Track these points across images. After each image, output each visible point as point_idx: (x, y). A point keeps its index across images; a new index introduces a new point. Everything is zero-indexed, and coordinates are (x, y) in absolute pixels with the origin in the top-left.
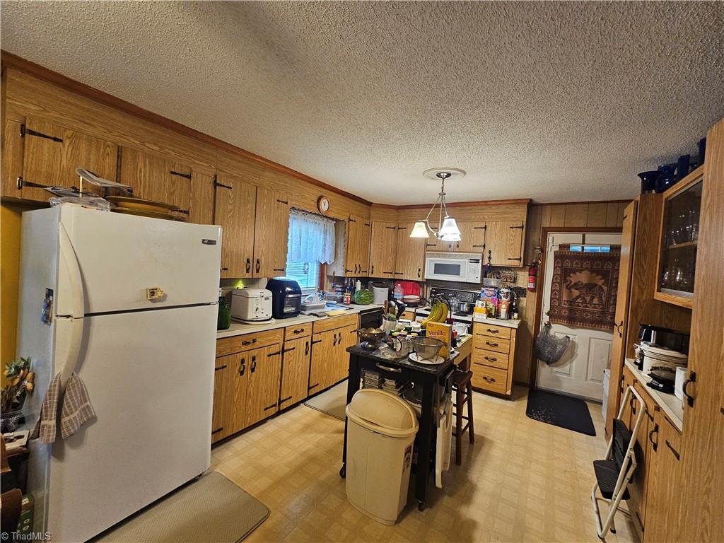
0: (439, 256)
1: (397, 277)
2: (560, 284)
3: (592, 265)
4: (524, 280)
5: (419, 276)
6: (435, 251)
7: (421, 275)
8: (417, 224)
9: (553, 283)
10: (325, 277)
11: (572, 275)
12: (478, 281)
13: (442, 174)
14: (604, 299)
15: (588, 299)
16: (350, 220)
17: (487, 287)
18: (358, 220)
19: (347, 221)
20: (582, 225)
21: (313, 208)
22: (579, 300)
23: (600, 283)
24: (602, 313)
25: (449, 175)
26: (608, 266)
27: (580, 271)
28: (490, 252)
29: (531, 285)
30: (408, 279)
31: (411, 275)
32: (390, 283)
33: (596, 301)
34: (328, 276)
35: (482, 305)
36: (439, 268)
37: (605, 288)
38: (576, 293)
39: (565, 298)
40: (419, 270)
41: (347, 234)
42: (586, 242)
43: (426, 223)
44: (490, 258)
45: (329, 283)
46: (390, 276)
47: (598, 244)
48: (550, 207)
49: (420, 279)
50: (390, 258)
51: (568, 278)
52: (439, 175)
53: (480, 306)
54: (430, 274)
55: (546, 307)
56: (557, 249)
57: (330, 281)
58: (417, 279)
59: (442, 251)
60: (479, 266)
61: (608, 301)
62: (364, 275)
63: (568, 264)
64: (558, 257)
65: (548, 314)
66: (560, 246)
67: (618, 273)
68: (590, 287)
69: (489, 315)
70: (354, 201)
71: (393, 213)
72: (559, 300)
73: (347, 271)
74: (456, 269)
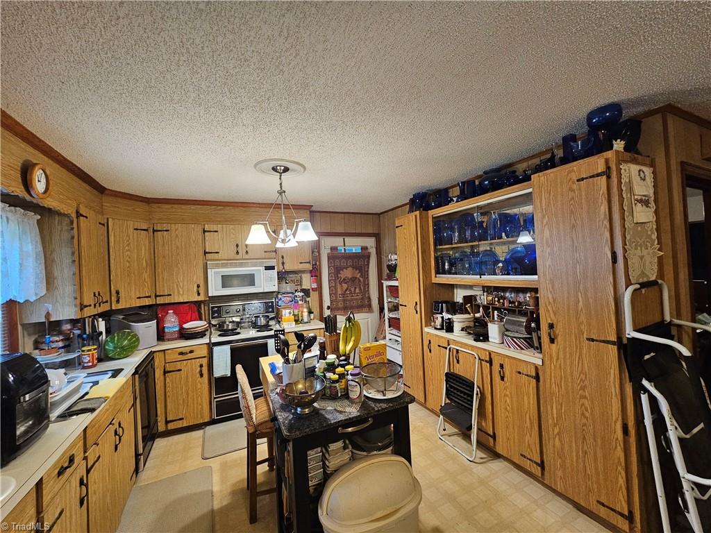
0: (224, 266)
1: (160, 301)
2: (335, 280)
3: (353, 263)
4: (307, 282)
5: (199, 294)
6: (218, 260)
7: (202, 292)
8: (254, 227)
9: (329, 281)
10: (20, 328)
11: (341, 272)
12: (275, 289)
13: (278, 168)
14: (362, 288)
15: (353, 290)
16: (79, 215)
17: (284, 294)
18: (91, 214)
19: (74, 215)
20: (342, 231)
21: (13, 184)
22: (348, 292)
23: (358, 276)
24: (362, 299)
25: (286, 170)
26: (361, 262)
27: (346, 268)
28: (283, 257)
29: (315, 286)
30: (182, 301)
31: (187, 294)
32: (153, 312)
33: (357, 291)
34: (24, 325)
35: (290, 313)
36: (226, 281)
37: (361, 279)
38: (345, 286)
39: (339, 292)
40: (198, 286)
41: (76, 240)
42: (346, 245)
43: (265, 225)
44: (283, 263)
45: (26, 339)
46: (147, 302)
47: (354, 245)
48: (318, 214)
49: (201, 298)
50: (146, 275)
51: (339, 275)
52: (274, 169)
53: (287, 315)
54: (215, 289)
55: (327, 302)
56: (329, 251)
57: (29, 335)
58: (196, 298)
59: (231, 260)
60: (274, 273)
61: (364, 289)
62: (105, 307)
63: (337, 263)
64: (331, 258)
65: (328, 308)
66: (331, 249)
67: (368, 268)
68: (353, 279)
69: (296, 321)
70: (80, 182)
71: (141, 208)
72: (336, 294)
73: (82, 307)
74: (250, 279)
